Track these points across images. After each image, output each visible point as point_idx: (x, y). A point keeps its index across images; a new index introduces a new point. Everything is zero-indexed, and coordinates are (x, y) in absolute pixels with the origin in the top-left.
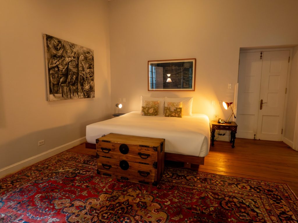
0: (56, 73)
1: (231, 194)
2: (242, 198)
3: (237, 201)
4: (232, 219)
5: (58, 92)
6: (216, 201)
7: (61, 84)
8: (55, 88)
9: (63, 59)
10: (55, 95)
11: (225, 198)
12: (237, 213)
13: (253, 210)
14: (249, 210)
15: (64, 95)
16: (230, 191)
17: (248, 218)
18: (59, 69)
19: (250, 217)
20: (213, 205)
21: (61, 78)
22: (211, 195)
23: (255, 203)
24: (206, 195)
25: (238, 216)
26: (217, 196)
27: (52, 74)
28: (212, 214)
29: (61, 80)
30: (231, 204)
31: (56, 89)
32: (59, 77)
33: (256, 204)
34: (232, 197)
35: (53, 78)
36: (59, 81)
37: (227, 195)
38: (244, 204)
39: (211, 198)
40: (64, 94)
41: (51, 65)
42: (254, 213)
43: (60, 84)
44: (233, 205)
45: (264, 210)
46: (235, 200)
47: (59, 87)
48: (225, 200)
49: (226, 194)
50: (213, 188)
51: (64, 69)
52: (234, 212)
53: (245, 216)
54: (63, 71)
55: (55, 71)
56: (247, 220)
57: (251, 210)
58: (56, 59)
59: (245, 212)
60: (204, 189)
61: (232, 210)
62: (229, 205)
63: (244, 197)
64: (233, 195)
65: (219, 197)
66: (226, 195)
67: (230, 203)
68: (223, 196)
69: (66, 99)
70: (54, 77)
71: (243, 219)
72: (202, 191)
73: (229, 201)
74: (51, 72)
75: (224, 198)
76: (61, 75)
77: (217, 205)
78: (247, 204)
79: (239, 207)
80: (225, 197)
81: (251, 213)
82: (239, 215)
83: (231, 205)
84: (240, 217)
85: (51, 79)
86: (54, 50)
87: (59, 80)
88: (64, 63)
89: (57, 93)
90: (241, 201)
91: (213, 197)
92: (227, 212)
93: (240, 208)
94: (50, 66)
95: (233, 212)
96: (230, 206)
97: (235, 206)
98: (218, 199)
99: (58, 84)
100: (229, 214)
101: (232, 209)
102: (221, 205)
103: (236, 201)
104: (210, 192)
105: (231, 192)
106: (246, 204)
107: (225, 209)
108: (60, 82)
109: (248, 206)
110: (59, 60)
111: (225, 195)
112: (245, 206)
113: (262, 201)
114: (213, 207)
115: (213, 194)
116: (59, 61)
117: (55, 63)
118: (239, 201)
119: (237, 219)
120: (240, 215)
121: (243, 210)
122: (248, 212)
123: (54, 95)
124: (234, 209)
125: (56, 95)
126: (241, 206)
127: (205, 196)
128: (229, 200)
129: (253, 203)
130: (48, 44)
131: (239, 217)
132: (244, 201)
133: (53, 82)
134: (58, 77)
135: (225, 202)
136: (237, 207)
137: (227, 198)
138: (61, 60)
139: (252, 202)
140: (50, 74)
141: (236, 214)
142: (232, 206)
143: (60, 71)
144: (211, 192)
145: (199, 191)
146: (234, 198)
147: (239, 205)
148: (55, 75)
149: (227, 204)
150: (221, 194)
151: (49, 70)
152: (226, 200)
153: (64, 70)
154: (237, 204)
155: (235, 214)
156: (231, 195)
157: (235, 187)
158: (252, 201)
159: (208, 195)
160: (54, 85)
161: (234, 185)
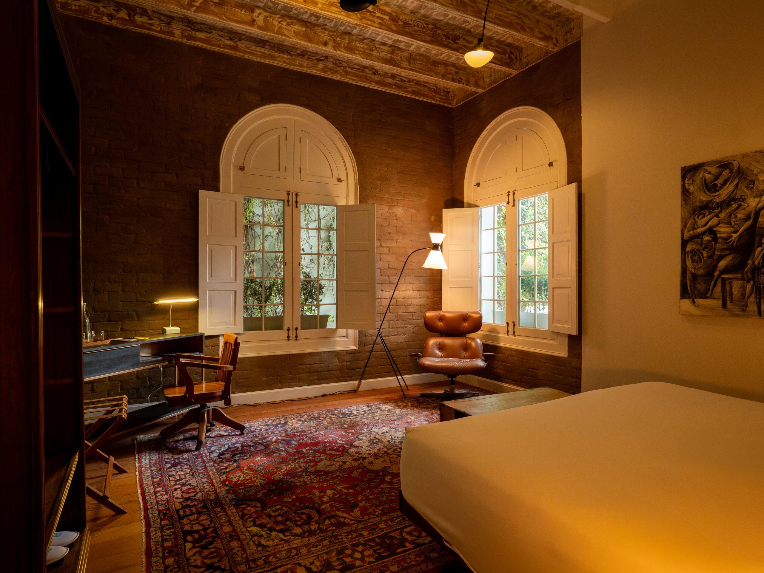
0: (705, 248)
1: (313, 540)
2: (287, 541)
3: (293, 529)
4: (290, 500)
5: (708, 295)
6: (329, 512)
7: (719, 275)
8: (699, 283)
9: (735, 206)
10: (695, 300)
11: (317, 525)
12: (288, 511)
13: (262, 526)
14: (269, 523)
15: (728, 303)
16: (316, 546)
17: (269, 510)
18: (718, 235)
19: (265, 514)
20: (328, 505)
21: (721, 258)
22: (345, 518)
23: (259, 542)
24: (351, 513)
25: (284, 508)
26: (333, 521)
27: (691, 252)
28: (320, 493)
29: (722, 264)
30: (302, 521)
31: (701, 287)
32: (715, 258)
33: (256, 543)
34: (307, 534)
35: (693, 261)
36: (716, 266)
37: (317, 532)
38: (280, 531)
39: (340, 514)
40: (732, 301)
41: (691, 232)
42: (260, 522)
43: (716, 273)
44: (298, 519)
45: (242, 537)
46: (298, 530)
47: (713, 283)
48: (316, 522)
49: (322, 535)
50: (355, 535)
51: (736, 232)
52: (291, 510)
53: (273, 511)
54: (733, 238)
55: (703, 242)
56: (270, 508)
57: (266, 525)
58: (706, 214)
59: (275, 517)
60: (369, 524)
61: (296, 511)
62: (304, 517)
63: (283, 547)
64: (307, 539)
65: (329, 522)
66: (319, 533)
67: (304, 520)
68: (323, 527)
69: (738, 315)
70: (696, 258)
71: (275, 506)
72: (366, 517)
73: (308, 522)
74: (688, 249)
75: (319, 525)
76: (722, 250)
77: (323, 507)
78: (274, 533)
79: (287, 521)
80: (319, 528)
81: (265, 520)
82: (284, 510)
83: (301, 519)
84: (280, 507)
85: (689, 263)
86: (702, 193)
87: (715, 263)
88: (736, 217)
89: (703, 296)
90: (286, 534)
91: (340, 517)
92: (302, 505)
93: (285, 519)
94: (687, 235)
95: (294, 509)
96: (301, 516)
97: (294, 519)
98: (329, 518)
99: (709, 274)
100: (297, 504)
101: (297, 513)
102: (316, 511)
103: (295, 528)
104: (353, 524)
105: (314, 546)
106: (276, 533)
107: (307, 508)
108: (718, 269)
109: (271, 529)
110: (720, 212)
111: (322, 531)
112: (277, 528)
113: (245, 555)
114: (327, 502)
115: (345, 523)
116: (718, 217)
117: (703, 223)
118: (290, 531)
119: (285, 502)
120: (281, 509)
121: (280, 519)
122: (270, 520)
123: (694, 302)
124: (293, 514)
125: (699, 301)
126: (285, 525)
127: (352, 511)
128: (310, 524)
129: (263, 542)
130: (687, 186)
131: (282, 506)
132: (281, 535)
133: (693, 271)
134: (711, 257)
135: (313, 518)
136: (290, 520)
137: (314, 527)
138: (728, 210)
139: (266, 542)
140: (685, 253)
141: (288, 509)
142: (300, 517)
143: (720, 240)
144: (349, 525)
145: (371, 516)
146: (301, 533)
147: (288, 523)
148: (702, 254)
149: (310, 517)
150: (329, 529)
151: (684, 243)
152: (314, 523)
153: (735, 236)
154: (293, 525)
155: (290, 508)
156: (311, 538)
157: (312, 563)
158: (265, 544)
159: (350, 515)
160: (695, 277)
161: (317, 567)
